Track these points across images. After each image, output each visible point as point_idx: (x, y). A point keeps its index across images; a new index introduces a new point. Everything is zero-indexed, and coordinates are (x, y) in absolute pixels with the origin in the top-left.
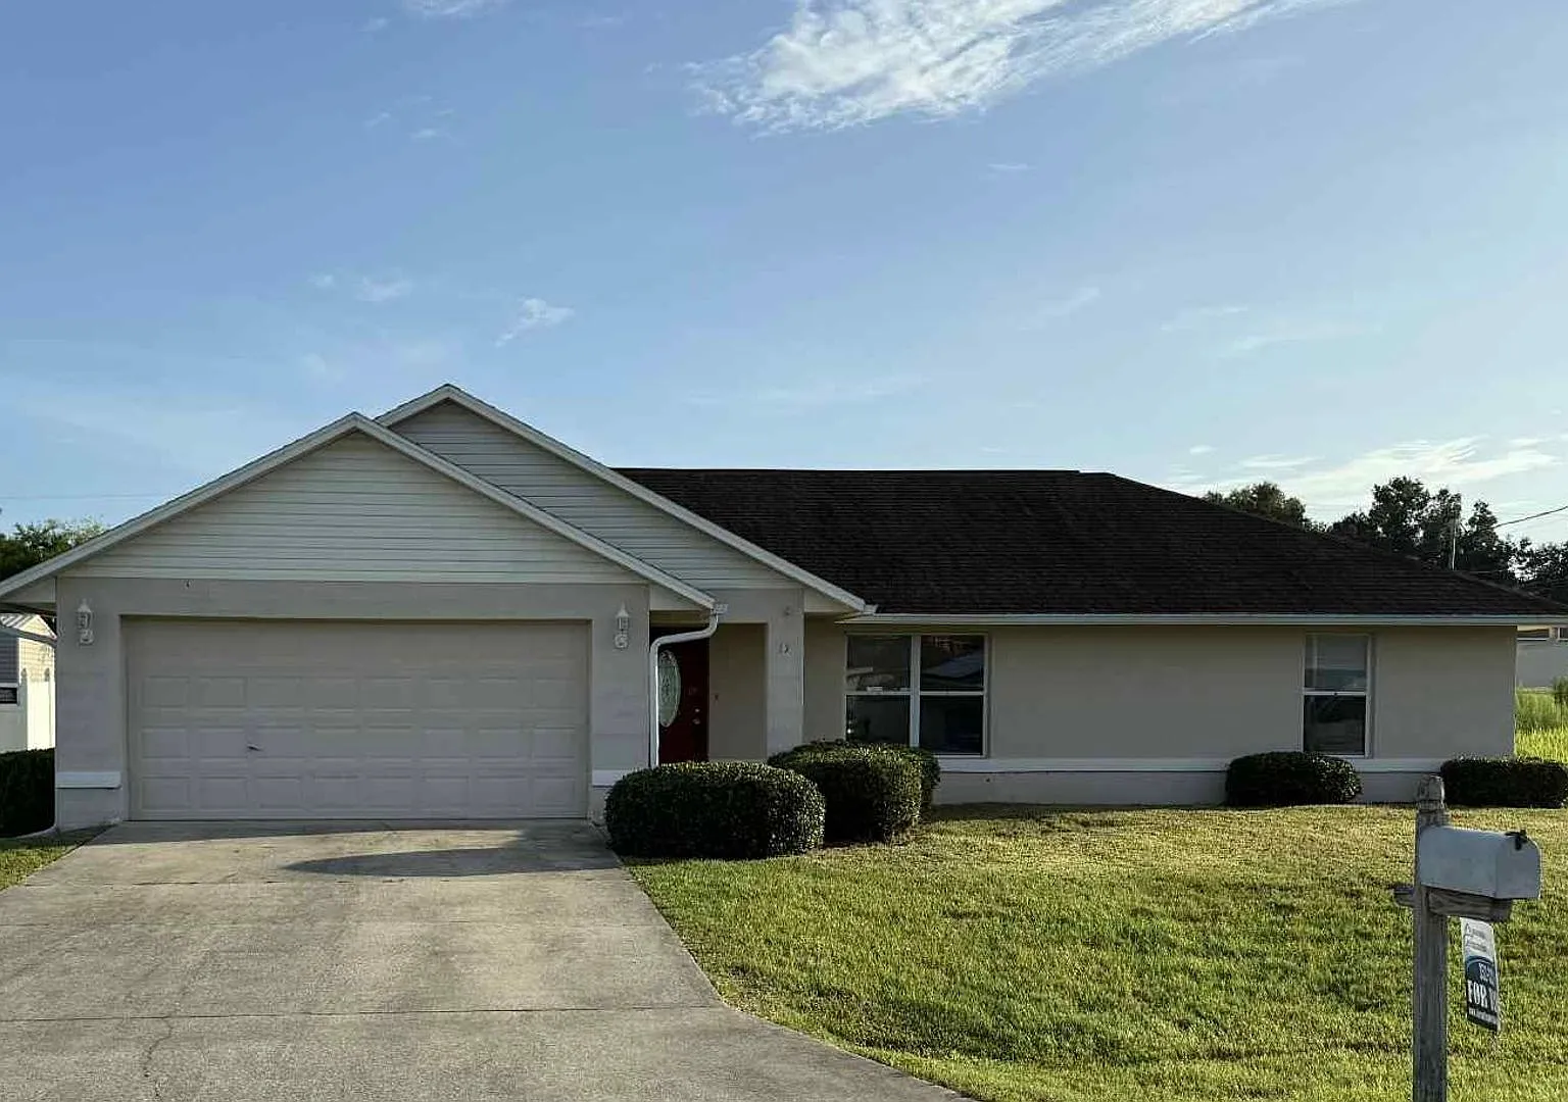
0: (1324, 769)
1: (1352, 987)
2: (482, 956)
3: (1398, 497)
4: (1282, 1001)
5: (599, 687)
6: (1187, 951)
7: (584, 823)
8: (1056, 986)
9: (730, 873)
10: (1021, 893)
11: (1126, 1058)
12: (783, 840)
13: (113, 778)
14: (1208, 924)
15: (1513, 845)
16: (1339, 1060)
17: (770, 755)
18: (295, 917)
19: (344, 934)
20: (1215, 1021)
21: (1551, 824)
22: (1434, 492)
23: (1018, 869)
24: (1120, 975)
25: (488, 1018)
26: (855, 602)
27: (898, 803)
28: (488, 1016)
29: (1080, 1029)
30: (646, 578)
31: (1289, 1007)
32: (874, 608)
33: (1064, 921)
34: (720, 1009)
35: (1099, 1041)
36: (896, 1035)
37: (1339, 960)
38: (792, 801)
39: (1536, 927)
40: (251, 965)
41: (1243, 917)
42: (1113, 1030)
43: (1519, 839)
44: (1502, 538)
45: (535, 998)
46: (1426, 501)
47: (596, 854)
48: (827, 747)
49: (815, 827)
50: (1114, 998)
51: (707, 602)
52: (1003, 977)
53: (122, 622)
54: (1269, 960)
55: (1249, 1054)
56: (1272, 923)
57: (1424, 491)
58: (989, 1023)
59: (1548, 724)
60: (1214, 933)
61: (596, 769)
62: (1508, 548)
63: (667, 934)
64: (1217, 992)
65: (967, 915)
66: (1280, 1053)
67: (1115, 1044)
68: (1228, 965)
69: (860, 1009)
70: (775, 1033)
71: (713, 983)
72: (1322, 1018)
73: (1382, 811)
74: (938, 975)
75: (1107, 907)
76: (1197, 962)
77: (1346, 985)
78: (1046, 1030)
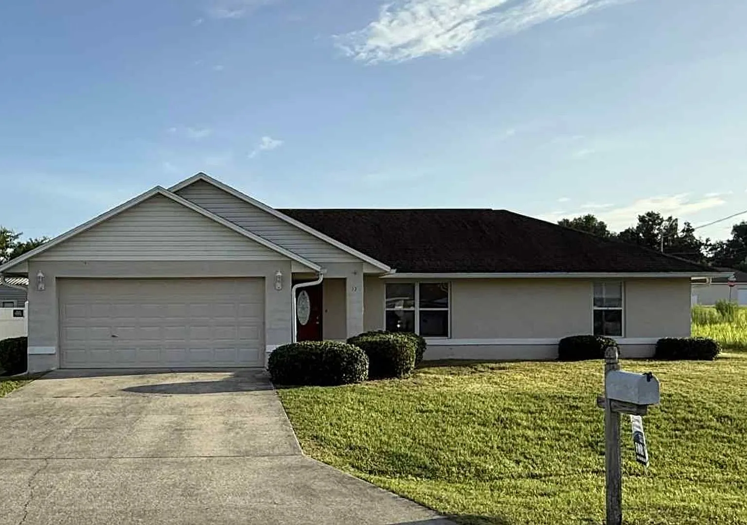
0: (602, 343)
1: (599, 444)
2: (198, 431)
3: (649, 221)
4: (566, 451)
5: (269, 307)
6: (525, 428)
7: (263, 369)
8: (462, 444)
9: (322, 392)
10: (453, 401)
11: (488, 478)
12: (349, 377)
13: (52, 350)
14: (537, 415)
15: (646, 379)
16: (587, 479)
17: (348, 338)
18: (118, 413)
19: (138, 421)
20: (533, 460)
21: (706, 368)
22: (665, 218)
23: (455, 390)
24: (492, 439)
25: (192, 460)
26: (387, 268)
27: (404, 359)
28: (192, 459)
29: (469, 464)
30: (290, 258)
31: (568, 454)
32: (394, 271)
33: (471, 414)
34: (300, 456)
35: (477, 470)
36: (384, 468)
37: (596, 432)
38: (353, 359)
39: (690, 416)
40: (92, 435)
41: (553, 411)
42: (484, 465)
43: (649, 376)
44: (697, 238)
45: (218, 451)
46: (662, 222)
47: (263, 383)
48: (373, 334)
49: (363, 371)
50: (488, 449)
51: (317, 268)
52: (438, 441)
53: (56, 280)
54: (562, 432)
55: (545, 476)
56: (567, 414)
57: (661, 217)
58: (428, 462)
59: (713, 322)
60: (539, 419)
61: (269, 344)
62: (700, 243)
63: (285, 421)
64: (536, 446)
65: (427, 411)
66: (560, 475)
67: (484, 471)
68: (543, 434)
69: (368, 456)
70: (322, 467)
71: (300, 444)
72: (582, 458)
73: (629, 362)
74: (409, 440)
75: (492, 407)
76: (529, 433)
77: (597, 443)
78: (454, 465)
